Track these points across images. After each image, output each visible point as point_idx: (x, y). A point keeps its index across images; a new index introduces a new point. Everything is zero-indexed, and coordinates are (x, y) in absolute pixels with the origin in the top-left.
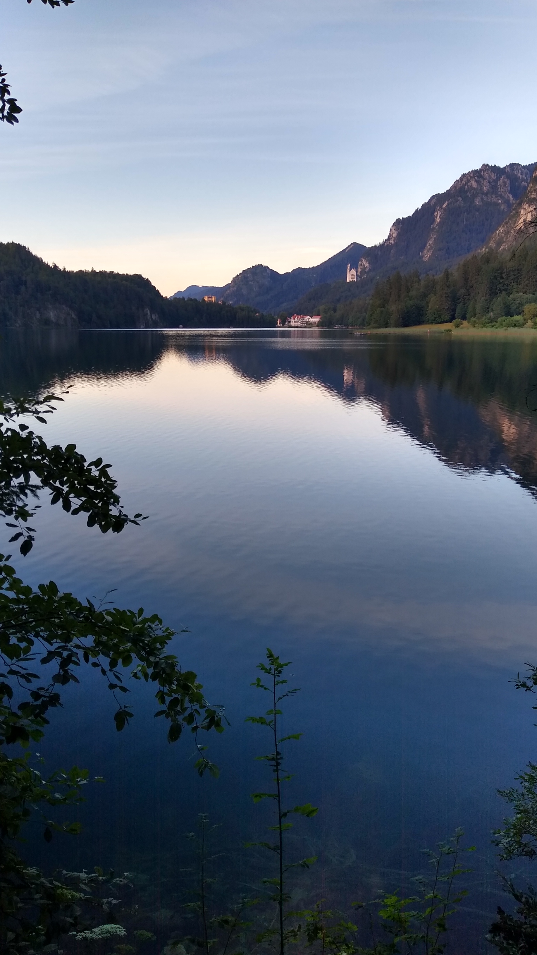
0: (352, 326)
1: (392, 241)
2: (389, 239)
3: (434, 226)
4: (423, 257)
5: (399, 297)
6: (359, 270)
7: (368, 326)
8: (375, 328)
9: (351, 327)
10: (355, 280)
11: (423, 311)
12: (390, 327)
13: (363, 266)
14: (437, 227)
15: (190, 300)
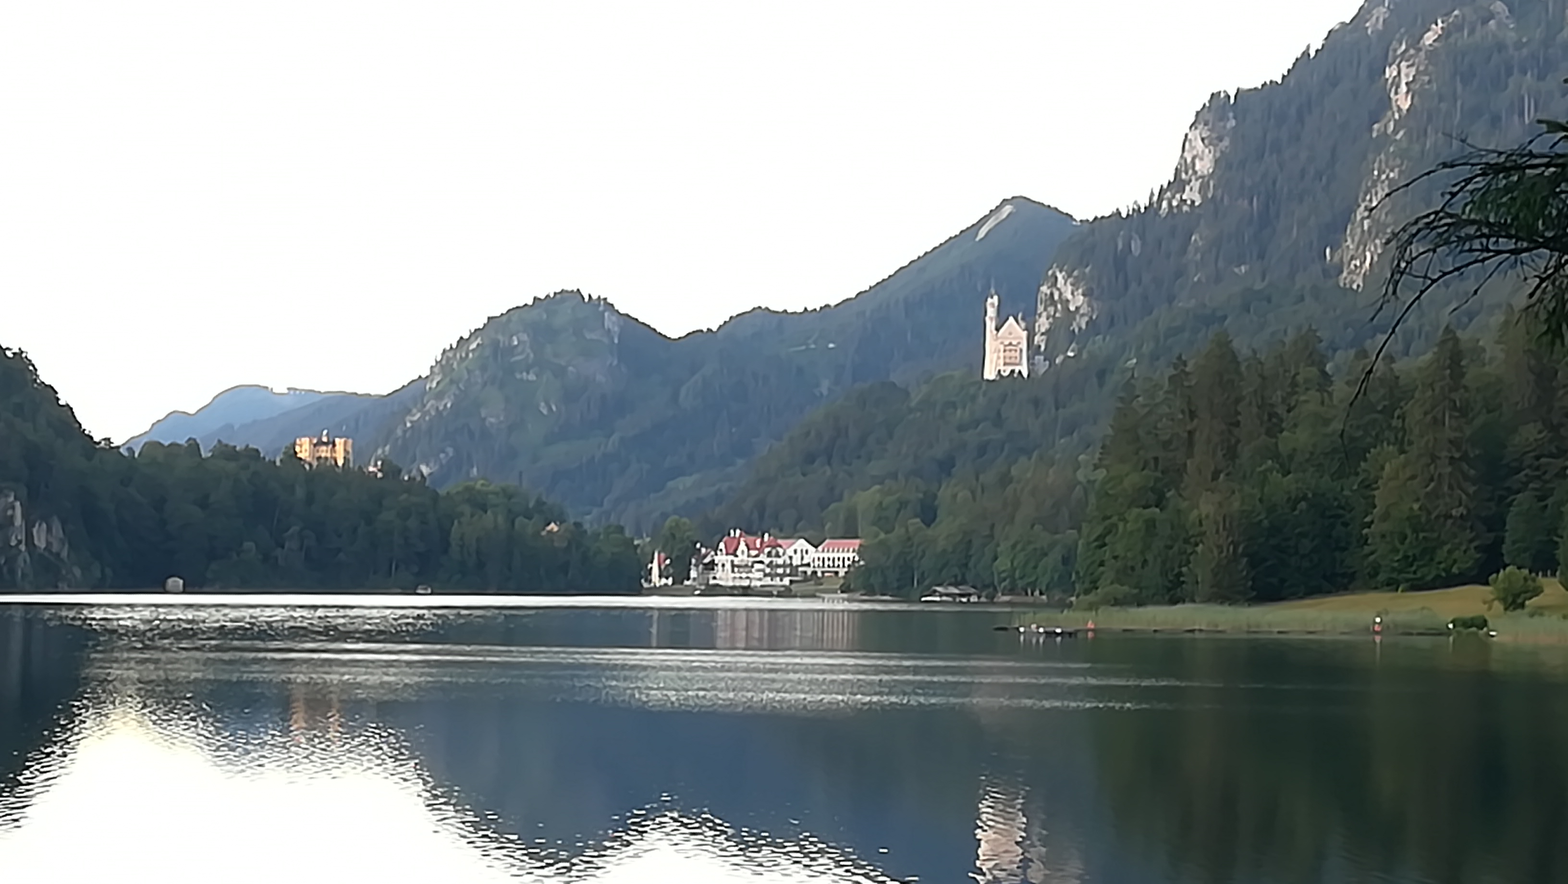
0: (1011, 591)
1: (1192, 194)
2: (1177, 184)
3: (1386, 127)
4: (1342, 272)
5: (1232, 454)
6: (1043, 323)
7: (1087, 592)
8: (1117, 602)
9: (1006, 598)
10: (1025, 374)
11: (1345, 524)
12: (1193, 601)
13: (1059, 306)
14: (1401, 133)
15: (226, 452)
